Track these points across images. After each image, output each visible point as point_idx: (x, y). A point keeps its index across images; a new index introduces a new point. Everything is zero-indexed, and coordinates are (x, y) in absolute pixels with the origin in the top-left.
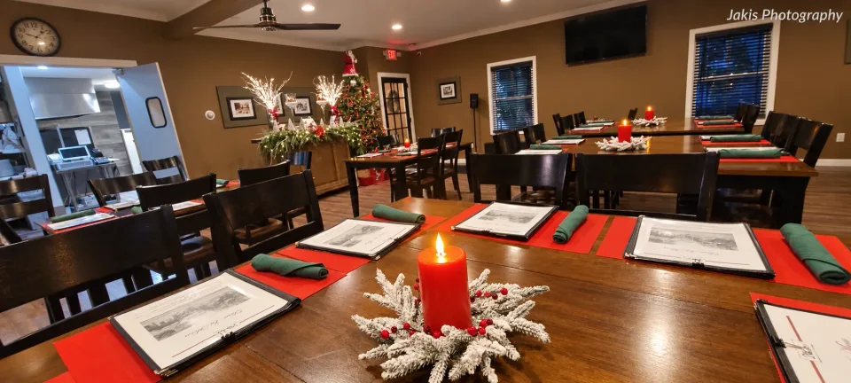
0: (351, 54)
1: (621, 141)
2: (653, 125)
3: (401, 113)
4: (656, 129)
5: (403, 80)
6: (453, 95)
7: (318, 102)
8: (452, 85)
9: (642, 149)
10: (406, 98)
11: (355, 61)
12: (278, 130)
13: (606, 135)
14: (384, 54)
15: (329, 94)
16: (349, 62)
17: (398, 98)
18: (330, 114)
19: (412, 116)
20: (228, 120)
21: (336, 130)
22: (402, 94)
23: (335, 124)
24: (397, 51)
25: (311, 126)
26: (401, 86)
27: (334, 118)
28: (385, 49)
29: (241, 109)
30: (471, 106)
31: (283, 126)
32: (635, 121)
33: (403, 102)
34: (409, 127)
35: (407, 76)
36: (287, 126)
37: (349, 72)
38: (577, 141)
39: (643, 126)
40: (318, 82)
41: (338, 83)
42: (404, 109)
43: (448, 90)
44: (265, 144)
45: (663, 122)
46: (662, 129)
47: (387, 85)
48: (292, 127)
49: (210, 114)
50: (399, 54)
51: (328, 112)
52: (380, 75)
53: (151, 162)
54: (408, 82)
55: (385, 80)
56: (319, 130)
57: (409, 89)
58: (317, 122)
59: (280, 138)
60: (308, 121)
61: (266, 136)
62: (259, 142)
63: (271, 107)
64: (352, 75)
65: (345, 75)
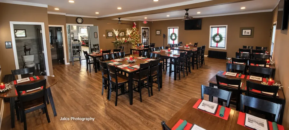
0: (135, 23)
5: (148, 29)
6: (159, 34)
7: (126, 34)
10: (148, 33)
11: (136, 25)
15: (129, 33)
16: (134, 25)
17: (146, 33)
18: (129, 37)
19: (149, 38)
20: (107, 37)
21: (129, 41)
22: (147, 32)
23: (129, 39)
25: (124, 40)
26: (147, 30)
27: (129, 38)
28: (143, 21)
29: (110, 35)
30: (163, 37)
31: (119, 40)
33: (147, 34)
34: (148, 40)
35: (149, 28)
40: (127, 30)
41: (131, 30)
42: (147, 36)
43: (158, 32)
44: (115, 43)
47: (143, 30)
49: (104, 35)
50: (147, 22)
51: (128, 37)
54: (149, 29)
55: (142, 29)
56: (126, 41)
57: (149, 31)
58: (126, 39)
59: (118, 42)
60: (124, 39)
61: (115, 41)
62: (113, 42)
63: (117, 35)
64: (134, 28)
65: (133, 28)
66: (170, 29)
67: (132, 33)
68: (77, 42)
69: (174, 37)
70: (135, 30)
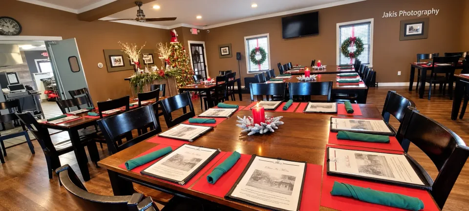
0: (174, 31)
1: (306, 77)
2: (320, 69)
3: (201, 63)
4: (322, 71)
5: (201, 45)
6: (228, 53)
7: (160, 58)
8: (227, 48)
9: (314, 80)
10: (203, 54)
11: (177, 35)
12: (140, 73)
13: (301, 74)
14: (191, 31)
15: (164, 53)
16: (173, 36)
17: (199, 55)
18: (166, 64)
19: (206, 64)
20: (110, 67)
21: (170, 72)
22: (201, 52)
23: (169, 69)
24: (198, 29)
25: (157, 70)
26: (200, 48)
27: (168, 66)
28: (191, 28)
29: (117, 62)
30: (237, 59)
31: (142, 71)
32: (313, 67)
33: (201, 57)
34: (205, 70)
35: (203, 43)
36: (144, 70)
37: (174, 41)
38: (289, 77)
39: (317, 69)
40: (159, 46)
42: (202, 60)
43: (225, 51)
44: (134, 80)
45: (325, 67)
46: (325, 71)
47: (193, 48)
48: (147, 70)
49: (100, 65)
50: (199, 31)
51: (166, 62)
52: (190, 42)
53: (73, 91)
54: (204, 46)
55: (192, 45)
56: (161, 73)
57: (205, 50)
58: (160, 68)
59: (142, 77)
60: (155, 68)
61: (134, 76)
62: (129, 79)
63: (136, 60)
64: (175, 43)
65: (172, 43)
66: (250, 41)
67: (172, 56)
68: (24, 91)
69: (258, 57)
70: (176, 47)
